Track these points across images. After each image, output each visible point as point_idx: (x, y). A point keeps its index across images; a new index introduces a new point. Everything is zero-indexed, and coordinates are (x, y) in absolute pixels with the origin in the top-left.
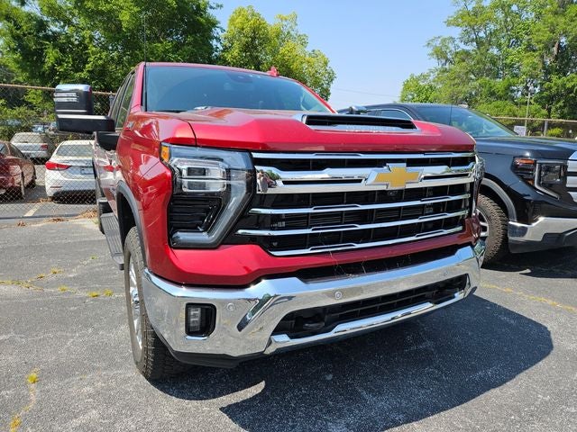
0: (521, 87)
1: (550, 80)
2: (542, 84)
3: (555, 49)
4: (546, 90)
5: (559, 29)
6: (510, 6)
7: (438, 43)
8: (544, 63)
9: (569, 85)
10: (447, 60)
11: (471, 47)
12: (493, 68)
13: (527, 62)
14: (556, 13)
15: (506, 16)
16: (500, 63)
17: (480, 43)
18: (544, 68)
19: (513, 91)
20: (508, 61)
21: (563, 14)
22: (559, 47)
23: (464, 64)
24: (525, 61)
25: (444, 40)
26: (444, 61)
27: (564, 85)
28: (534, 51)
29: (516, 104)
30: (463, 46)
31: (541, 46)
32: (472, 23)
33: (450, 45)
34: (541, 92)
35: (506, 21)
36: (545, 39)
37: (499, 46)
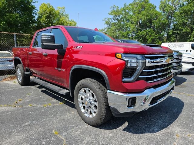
0: (130, 34)
1: (138, 32)
2: (136, 33)
3: (138, 24)
4: (137, 35)
5: (140, 18)
6: (126, 10)
7: (107, 20)
8: (136, 27)
9: (143, 34)
10: (110, 25)
11: (116, 22)
12: (122, 28)
13: (132, 27)
14: (138, 13)
15: (125, 13)
16: (124, 27)
17: (118, 21)
18: (136, 29)
19: (128, 35)
20: (127, 26)
21: (140, 13)
22: (140, 23)
23: (115, 27)
24: (131, 27)
25: (108, 19)
26: (109, 25)
27: (142, 34)
28: (133, 24)
29: (130, 39)
30: (114, 21)
31: (135, 22)
32: (116, 14)
33: (110, 21)
34: (136, 36)
35: (125, 15)
36: (136, 20)
37: (124, 22)
